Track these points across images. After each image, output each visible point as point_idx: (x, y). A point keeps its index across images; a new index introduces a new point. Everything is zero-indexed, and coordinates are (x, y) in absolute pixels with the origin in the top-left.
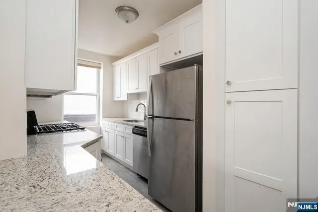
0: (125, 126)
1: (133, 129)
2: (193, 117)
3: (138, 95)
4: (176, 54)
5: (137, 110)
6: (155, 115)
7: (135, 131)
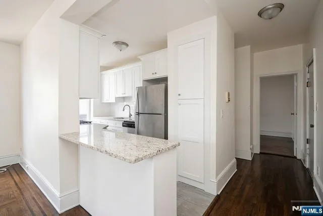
0: (115, 122)
1: (123, 123)
2: (163, 112)
3: (124, 99)
4: (153, 74)
5: (124, 110)
6: (140, 112)
7: (124, 124)
